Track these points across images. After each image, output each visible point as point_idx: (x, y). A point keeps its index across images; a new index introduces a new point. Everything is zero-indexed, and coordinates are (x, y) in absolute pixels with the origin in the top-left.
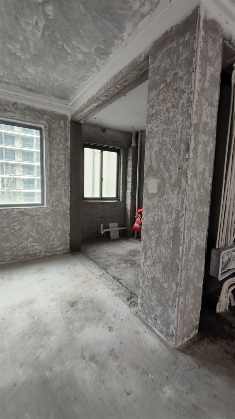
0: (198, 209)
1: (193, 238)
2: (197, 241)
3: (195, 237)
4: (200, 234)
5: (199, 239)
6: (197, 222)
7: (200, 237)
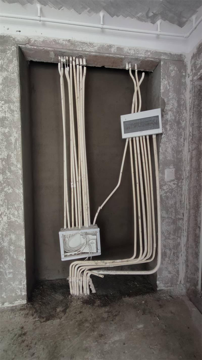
0: (6, 190)
1: (3, 214)
2: (9, 218)
3: (5, 214)
4: (12, 211)
5: (11, 216)
6: (6, 201)
7: (13, 215)
